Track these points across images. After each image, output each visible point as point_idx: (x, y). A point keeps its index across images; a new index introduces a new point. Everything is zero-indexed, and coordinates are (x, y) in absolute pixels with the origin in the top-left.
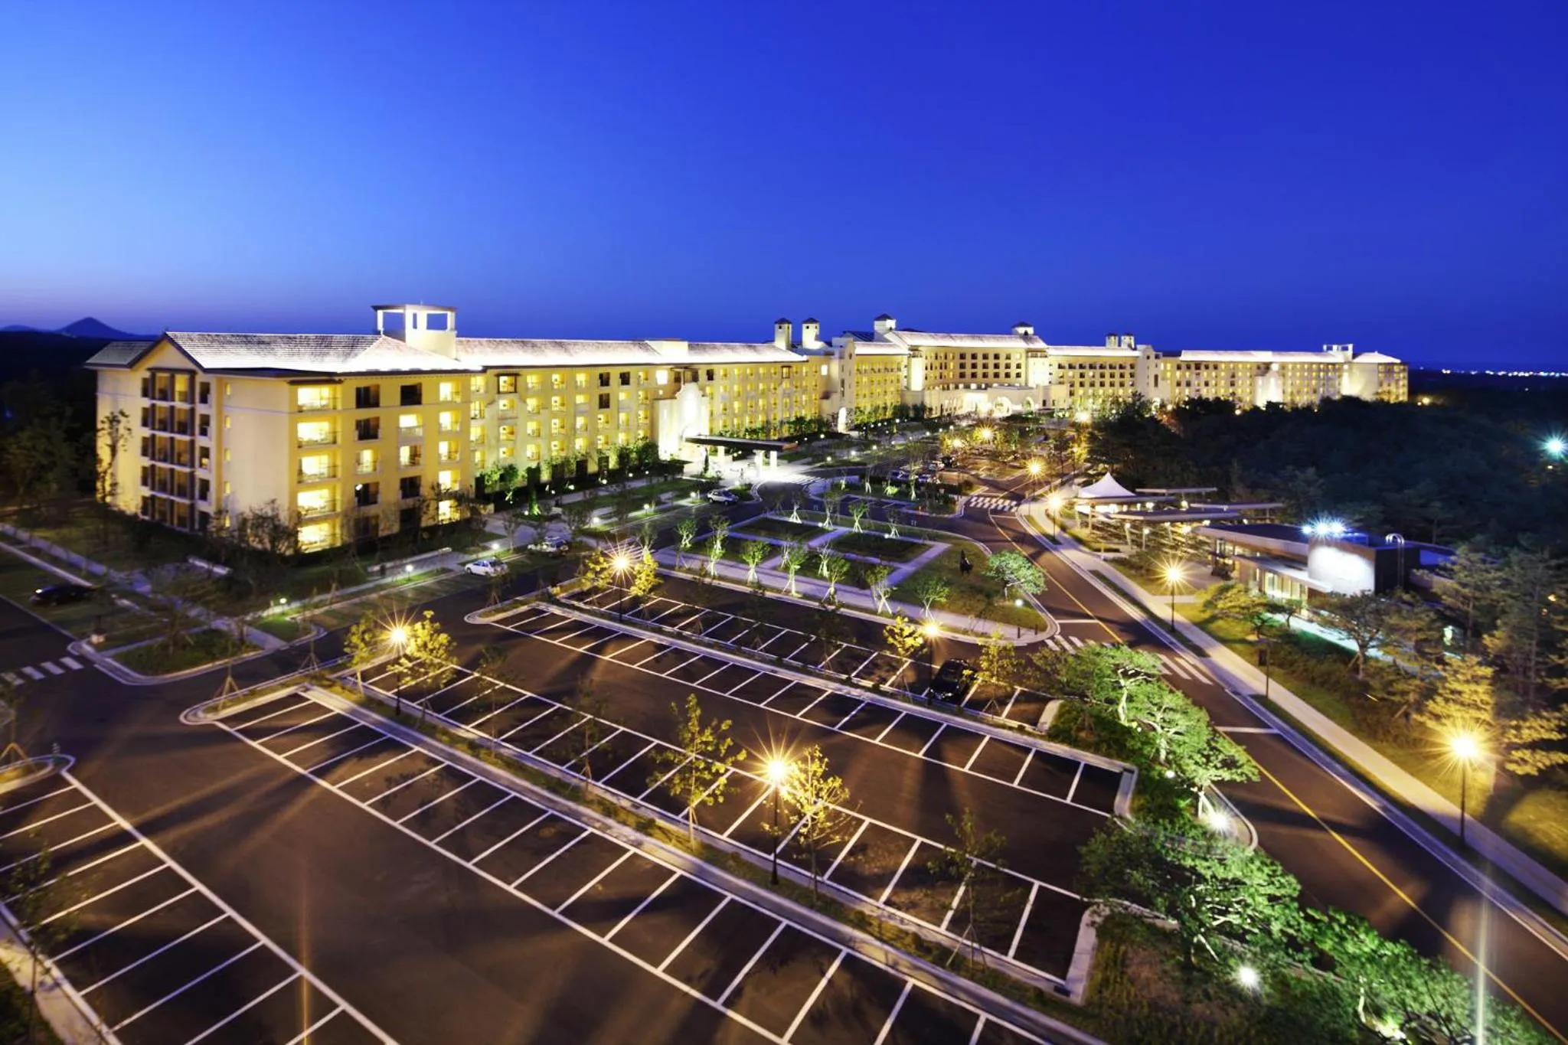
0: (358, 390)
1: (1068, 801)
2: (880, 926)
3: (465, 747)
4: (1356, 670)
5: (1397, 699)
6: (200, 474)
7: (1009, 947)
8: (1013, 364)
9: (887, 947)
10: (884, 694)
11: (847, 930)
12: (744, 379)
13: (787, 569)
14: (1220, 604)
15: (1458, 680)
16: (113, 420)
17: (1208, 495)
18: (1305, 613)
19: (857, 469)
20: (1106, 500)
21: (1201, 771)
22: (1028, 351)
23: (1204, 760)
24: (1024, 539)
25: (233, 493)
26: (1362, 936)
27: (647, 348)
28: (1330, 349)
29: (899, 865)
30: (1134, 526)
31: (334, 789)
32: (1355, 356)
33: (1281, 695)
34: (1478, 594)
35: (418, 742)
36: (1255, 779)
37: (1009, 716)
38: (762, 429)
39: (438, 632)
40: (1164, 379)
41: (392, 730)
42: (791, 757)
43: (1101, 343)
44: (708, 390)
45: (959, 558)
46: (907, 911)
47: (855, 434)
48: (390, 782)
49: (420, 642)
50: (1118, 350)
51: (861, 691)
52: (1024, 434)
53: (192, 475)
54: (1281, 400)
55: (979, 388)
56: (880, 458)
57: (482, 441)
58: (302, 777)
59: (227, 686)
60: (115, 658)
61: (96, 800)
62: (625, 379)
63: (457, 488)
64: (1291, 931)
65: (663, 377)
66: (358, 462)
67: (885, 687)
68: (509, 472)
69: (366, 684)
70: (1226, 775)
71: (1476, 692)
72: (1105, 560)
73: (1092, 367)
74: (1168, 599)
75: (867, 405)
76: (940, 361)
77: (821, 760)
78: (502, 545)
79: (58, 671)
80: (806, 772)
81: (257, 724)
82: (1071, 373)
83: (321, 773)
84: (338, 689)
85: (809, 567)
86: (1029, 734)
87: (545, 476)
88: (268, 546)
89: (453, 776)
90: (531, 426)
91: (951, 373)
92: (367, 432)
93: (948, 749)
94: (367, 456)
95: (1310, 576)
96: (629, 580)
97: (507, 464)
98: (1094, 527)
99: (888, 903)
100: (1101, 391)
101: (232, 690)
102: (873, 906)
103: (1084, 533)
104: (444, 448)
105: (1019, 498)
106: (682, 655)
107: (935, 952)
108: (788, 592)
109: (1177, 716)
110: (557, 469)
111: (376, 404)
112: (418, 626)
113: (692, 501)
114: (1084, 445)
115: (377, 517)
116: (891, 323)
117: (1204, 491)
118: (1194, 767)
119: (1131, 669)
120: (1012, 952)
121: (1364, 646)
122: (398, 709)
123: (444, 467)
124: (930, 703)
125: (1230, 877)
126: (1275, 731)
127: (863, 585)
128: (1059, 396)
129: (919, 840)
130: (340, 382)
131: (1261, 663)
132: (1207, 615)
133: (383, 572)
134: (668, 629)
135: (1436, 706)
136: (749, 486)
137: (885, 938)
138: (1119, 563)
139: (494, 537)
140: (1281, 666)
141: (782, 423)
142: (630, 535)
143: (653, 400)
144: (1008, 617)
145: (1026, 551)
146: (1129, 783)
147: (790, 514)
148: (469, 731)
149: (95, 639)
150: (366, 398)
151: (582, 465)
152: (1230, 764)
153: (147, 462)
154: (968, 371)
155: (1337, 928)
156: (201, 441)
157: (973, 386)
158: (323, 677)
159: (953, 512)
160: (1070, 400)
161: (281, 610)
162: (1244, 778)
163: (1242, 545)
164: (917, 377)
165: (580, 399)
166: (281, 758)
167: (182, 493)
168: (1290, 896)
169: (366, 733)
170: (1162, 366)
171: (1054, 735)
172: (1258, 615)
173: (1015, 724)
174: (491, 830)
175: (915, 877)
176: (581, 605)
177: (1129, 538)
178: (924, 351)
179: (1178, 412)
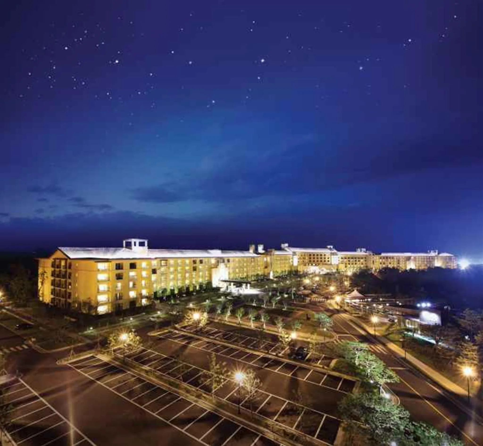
0: (116, 264)
1: (338, 390)
2: (273, 428)
3: (144, 372)
4: (435, 349)
5: (448, 358)
6: (68, 291)
7: (315, 434)
8: (327, 257)
9: (274, 434)
10: (280, 357)
11: (262, 428)
12: (239, 262)
13: (250, 319)
14: (391, 329)
15: (466, 351)
16: (43, 274)
17: (388, 296)
18: (419, 332)
19: (275, 290)
20: (355, 298)
21: (381, 380)
22: (331, 253)
23: (381, 376)
24: (328, 310)
25: (78, 296)
26: (431, 431)
27: (208, 253)
28: (430, 252)
29: (280, 409)
30: (364, 306)
31: (102, 384)
32: (439, 254)
33: (410, 357)
34: (473, 323)
35: (129, 370)
36: (399, 382)
37: (320, 364)
38: (246, 277)
39: (136, 336)
40: (376, 262)
41: (122, 367)
42: (243, 373)
43: (355, 251)
44: (228, 266)
45: (306, 316)
46: (282, 423)
47: (275, 279)
48: (120, 382)
49: (131, 339)
50: (360, 253)
51: (272, 356)
52: (329, 279)
53: (66, 291)
54: (415, 268)
55: (316, 265)
56: (282, 286)
57: (156, 281)
58: (93, 380)
59: (71, 353)
60: (39, 345)
61: (28, 387)
62: (201, 262)
63: (147, 294)
64: (407, 429)
65: (213, 261)
66: (117, 287)
67: (280, 355)
68: (165, 290)
69: (115, 353)
70: (389, 381)
71: (473, 355)
72: (354, 316)
73: (352, 258)
74: (373, 328)
75: (279, 271)
76: (303, 257)
77: (253, 373)
78: (161, 312)
79: (21, 349)
80: (247, 377)
81: (79, 365)
82: (345, 260)
83: (98, 379)
84: (106, 354)
85: (257, 318)
86: (326, 369)
87: (176, 292)
88: (88, 311)
89: (140, 380)
90: (172, 276)
91: (307, 260)
92: (119, 277)
93: (299, 374)
94: (119, 285)
95: (420, 320)
96: (199, 322)
97: (163, 288)
98: (352, 307)
99: (276, 420)
100: (355, 266)
101: (73, 354)
102: (271, 421)
103: (347, 308)
104: (143, 282)
105: (327, 298)
106: (215, 344)
107: (290, 435)
108: (250, 326)
109: (373, 362)
110: (180, 290)
111: (122, 269)
112: (130, 334)
113: (222, 299)
114: (348, 281)
115: (122, 304)
116: (287, 245)
117: (387, 295)
118: (378, 378)
119: (359, 348)
120: (316, 436)
121: (437, 342)
122: (124, 361)
123: (143, 288)
124: (295, 359)
125: (386, 411)
126: (408, 369)
127: (274, 324)
128: (342, 267)
129: (288, 401)
130: (111, 262)
131: (403, 347)
132: (387, 333)
133: (123, 320)
134: (211, 337)
135: (460, 359)
136: (241, 295)
137: (274, 431)
138: (359, 317)
139: (158, 310)
140: (410, 348)
141: (252, 276)
142: (201, 309)
143: (210, 269)
144: (321, 334)
145: (329, 314)
146: (358, 384)
147: (253, 303)
148: (146, 367)
149: (33, 340)
150: (119, 267)
151: (188, 288)
152: (390, 377)
153: (53, 287)
154: (312, 260)
155: (422, 428)
156: (69, 281)
157: (314, 264)
158: (102, 351)
159: (305, 302)
160: (345, 269)
161: (91, 331)
162: (394, 382)
163: (399, 311)
164: (295, 261)
165: (187, 268)
166: (86, 375)
167: (63, 297)
168: (406, 417)
169: (113, 368)
170: (375, 258)
171: (334, 370)
172: (403, 332)
173: (321, 366)
174: (150, 397)
175: (285, 412)
176: (185, 330)
177: (362, 310)
178: (297, 253)
179: (380, 272)
